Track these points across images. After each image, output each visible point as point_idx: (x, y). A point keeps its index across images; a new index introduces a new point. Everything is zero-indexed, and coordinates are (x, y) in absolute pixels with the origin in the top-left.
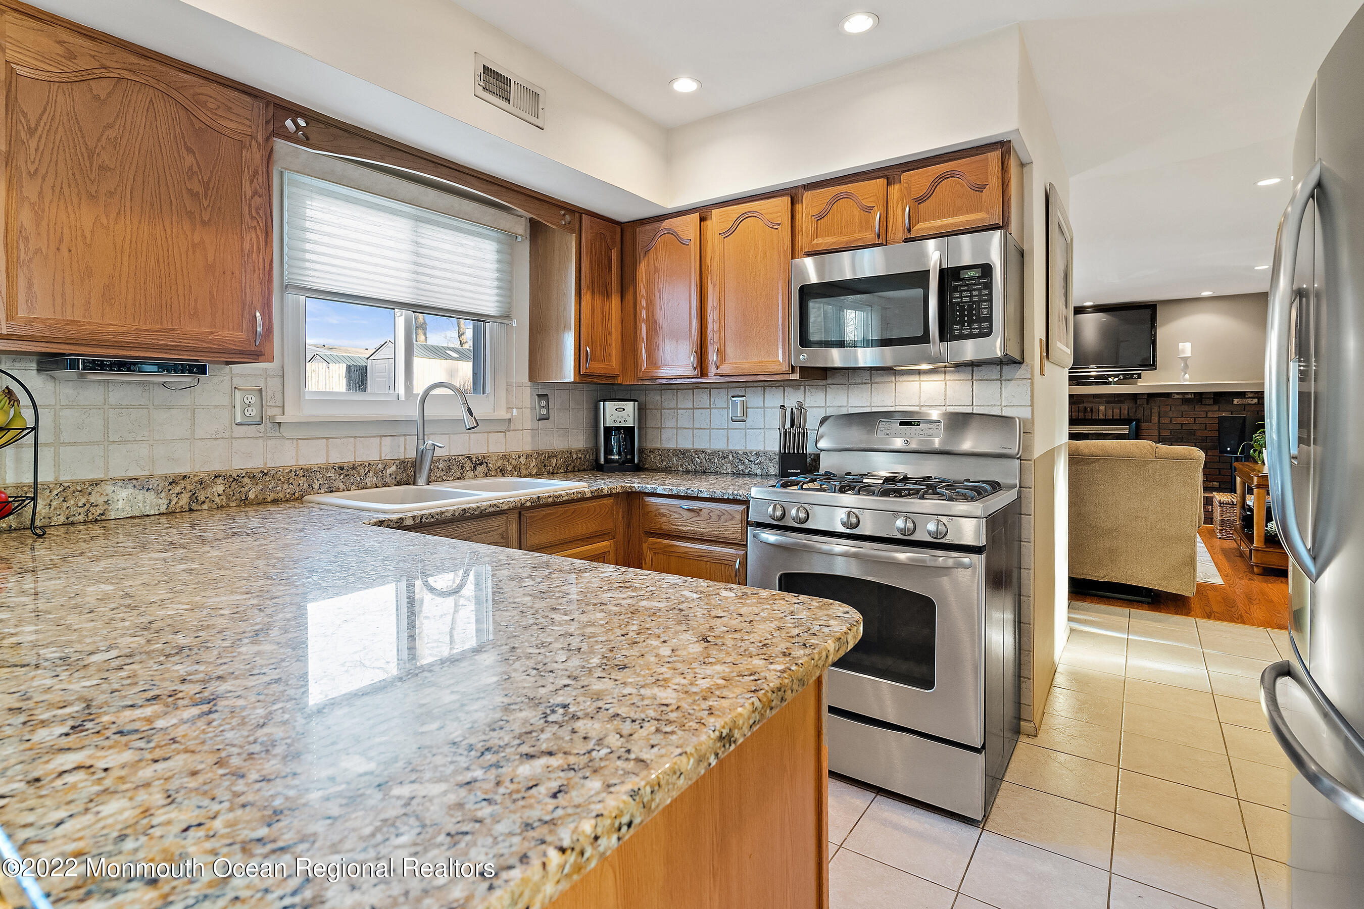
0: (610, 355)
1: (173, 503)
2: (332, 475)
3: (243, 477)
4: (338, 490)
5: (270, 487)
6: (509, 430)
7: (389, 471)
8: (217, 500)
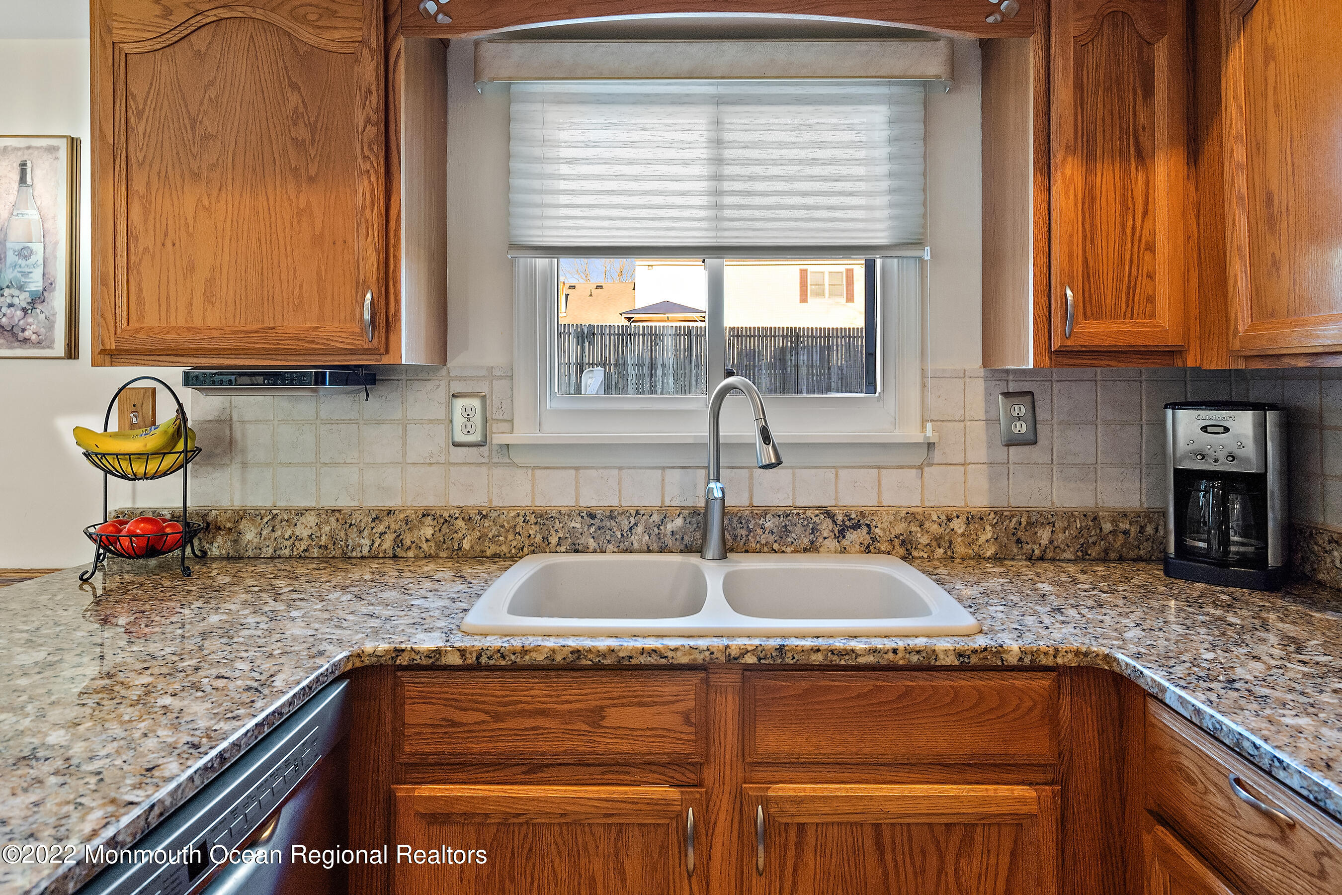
1: (376, 545)
2: (578, 526)
3: (456, 518)
4: (585, 550)
5: (490, 535)
6: (931, 465)
7: (670, 526)
8: (425, 546)
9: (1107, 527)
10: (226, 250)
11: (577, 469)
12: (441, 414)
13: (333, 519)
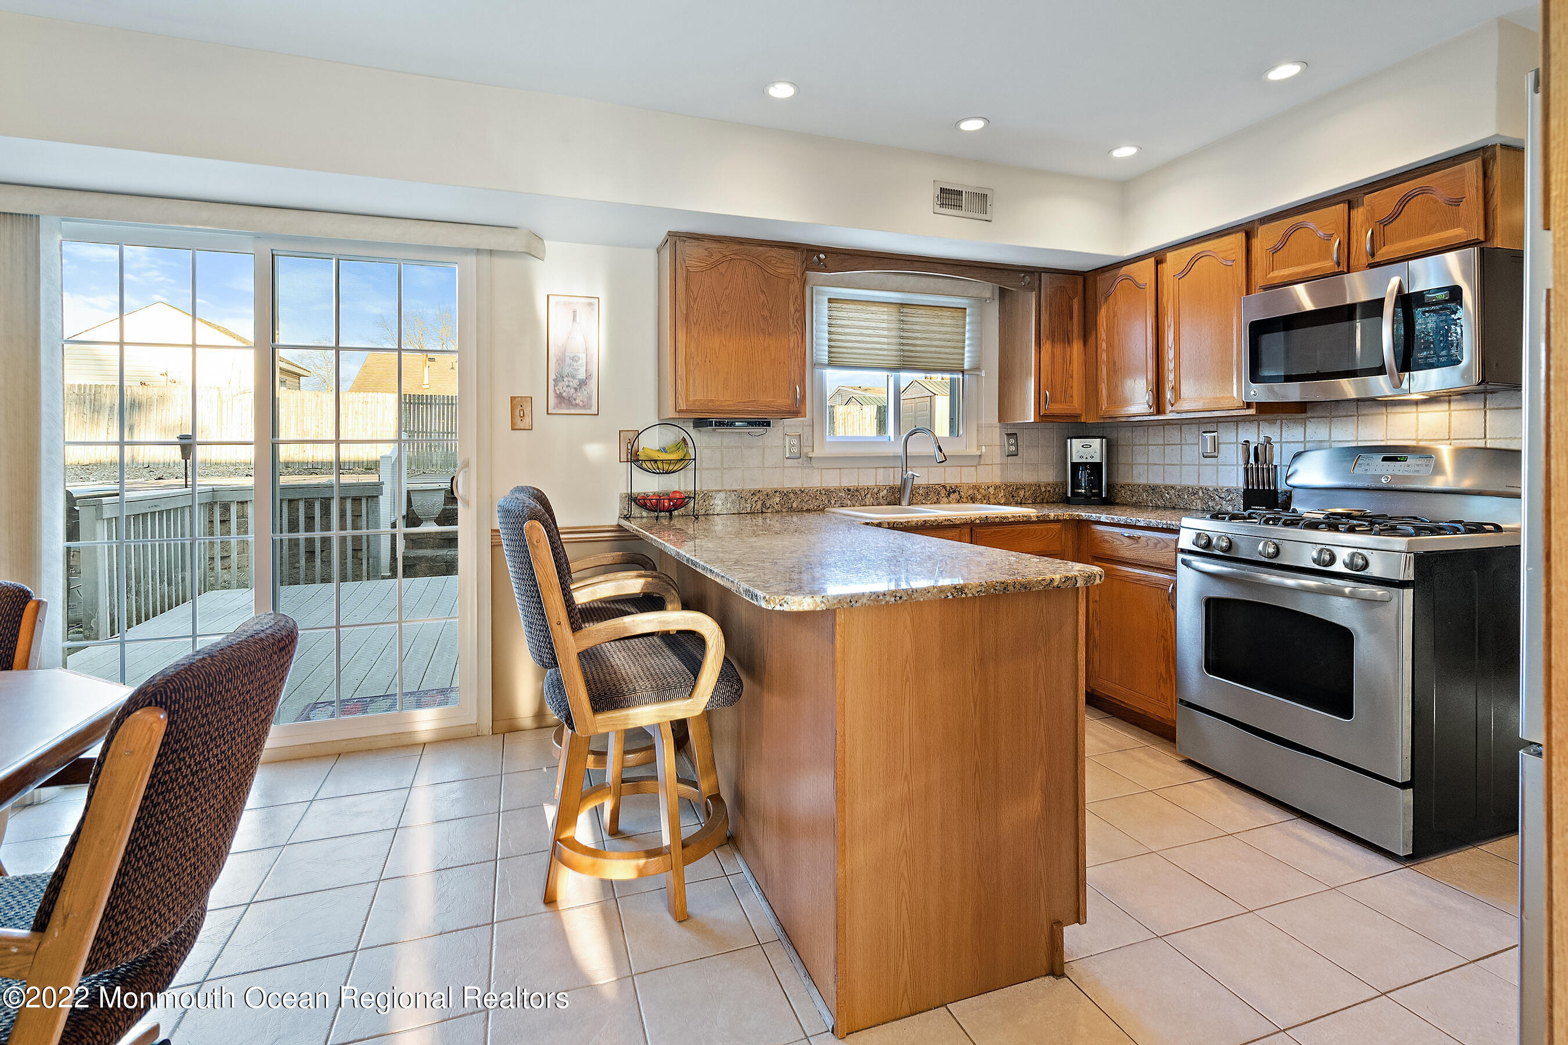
0: (1072, 396)
1: (753, 507)
2: (843, 495)
3: (789, 493)
4: (847, 506)
5: (805, 501)
6: (980, 465)
7: (882, 494)
8: (776, 507)
9: (1043, 489)
10: (733, 364)
11: (840, 469)
12: (781, 443)
13: (733, 495)
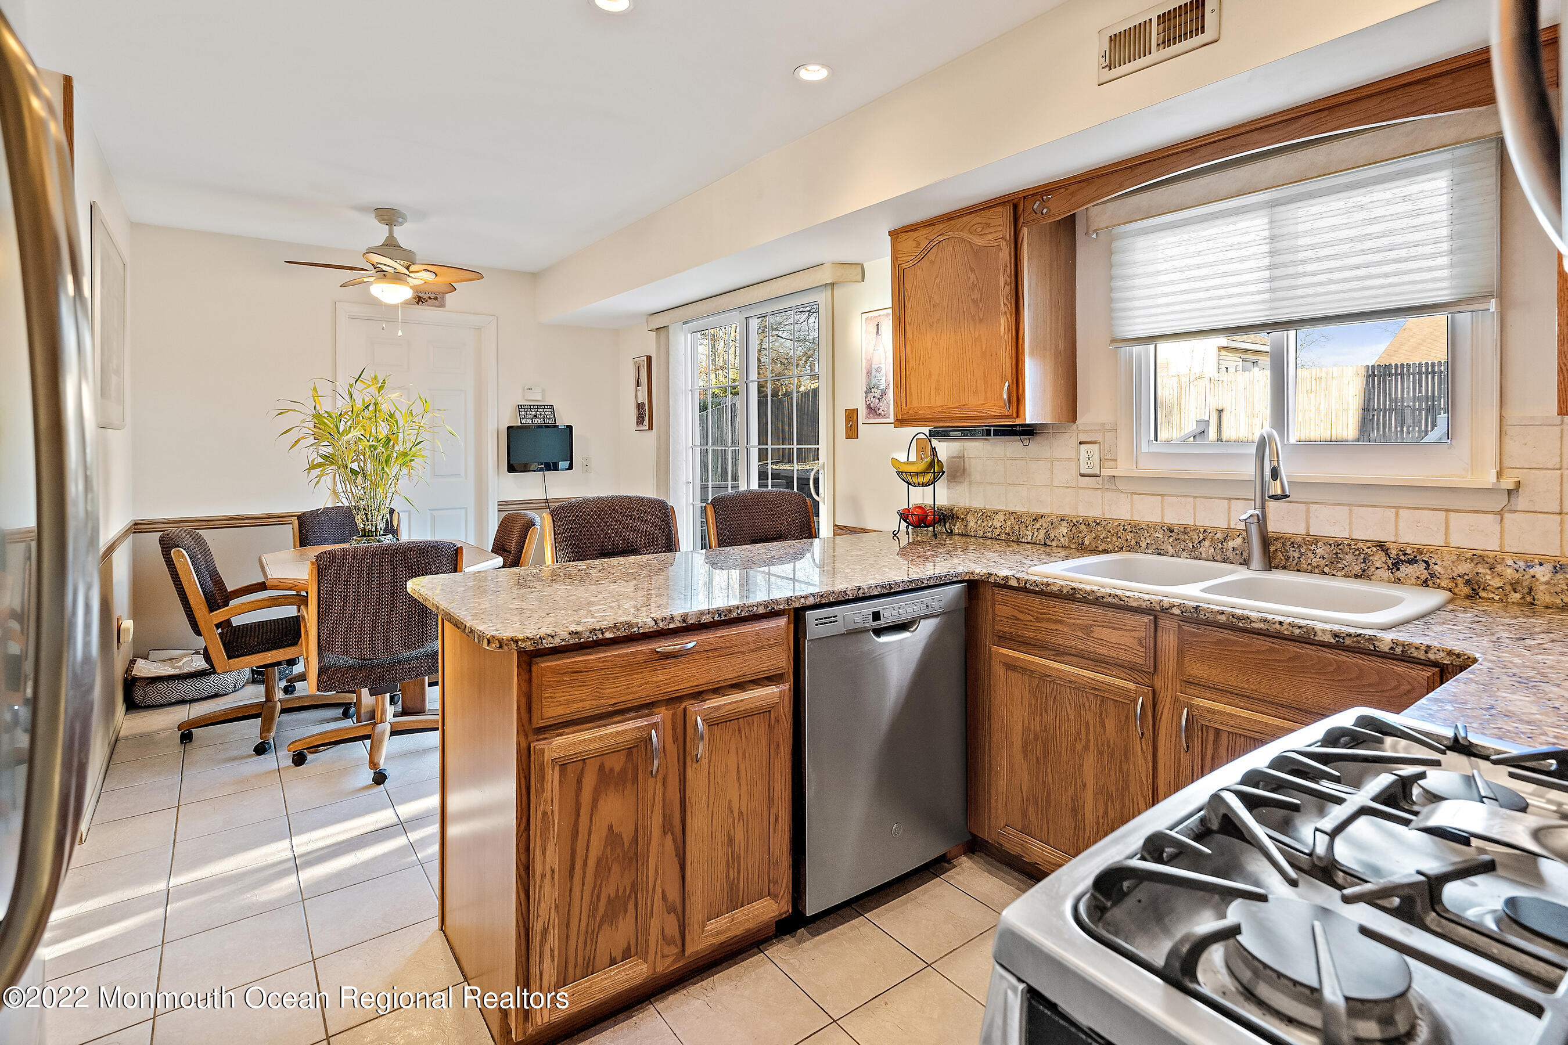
1: (1035, 536)
2: (1161, 536)
3: (1081, 523)
4: (1165, 554)
5: (1101, 537)
7: (1231, 544)
8: (1062, 539)
10: (944, 364)
11: (1162, 495)
12: (1073, 455)
13: (1012, 518)
